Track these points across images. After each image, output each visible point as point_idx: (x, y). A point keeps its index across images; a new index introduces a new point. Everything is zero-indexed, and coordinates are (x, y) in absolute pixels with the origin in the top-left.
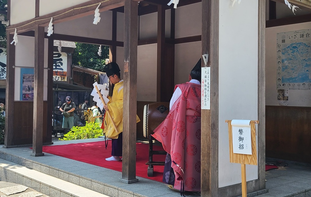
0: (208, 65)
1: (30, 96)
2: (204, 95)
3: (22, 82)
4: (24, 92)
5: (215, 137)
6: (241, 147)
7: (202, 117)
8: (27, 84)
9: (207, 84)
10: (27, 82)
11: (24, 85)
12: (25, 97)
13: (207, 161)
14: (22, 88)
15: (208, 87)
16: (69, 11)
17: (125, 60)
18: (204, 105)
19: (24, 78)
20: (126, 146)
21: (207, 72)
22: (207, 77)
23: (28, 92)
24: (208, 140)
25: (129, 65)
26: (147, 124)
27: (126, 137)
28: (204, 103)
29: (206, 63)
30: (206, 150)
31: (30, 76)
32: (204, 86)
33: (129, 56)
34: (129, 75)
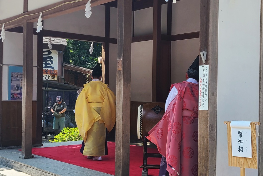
0: (206, 63)
1: (18, 96)
2: (202, 94)
3: (10, 80)
4: (12, 91)
5: (214, 139)
6: (241, 150)
7: (199, 118)
8: (15, 83)
9: (205, 83)
10: (15, 80)
11: (12, 84)
12: (13, 97)
13: (204, 164)
14: (10, 87)
15: (206, 86)
16: (59, 6)
17: (119, 58)
18: (202, 105)
19: (12, 77)
20: (119, 149)
21: (205, 71)
22: (205, 76)
23: (16, 92)
24: (206, 142)
25: (122, 63)
26: (141, 125)
27: (119, 139)
28: (202, 104)
29: (204, 61)
30: (203, 153)
31: (19, 75)
32: (202, 85)
33: (122, 54)
34: (122, 73)
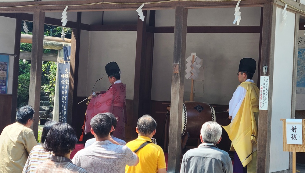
0: (267, 75)
17: (175, 62)
18: (262, 106)
21: (266, 80)
24: (265, 134)
29: (265, 73)
32: (263, 91)
33: (179, 59)
34: (179, 76)
